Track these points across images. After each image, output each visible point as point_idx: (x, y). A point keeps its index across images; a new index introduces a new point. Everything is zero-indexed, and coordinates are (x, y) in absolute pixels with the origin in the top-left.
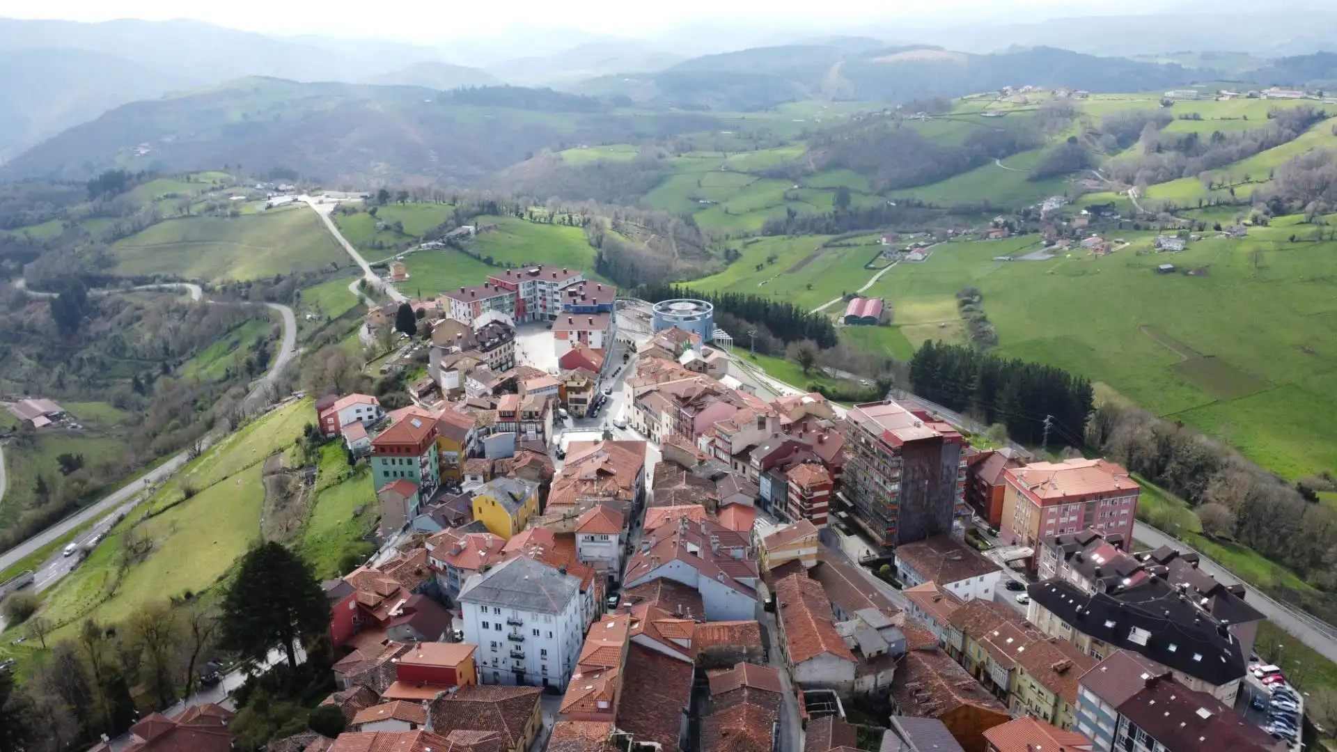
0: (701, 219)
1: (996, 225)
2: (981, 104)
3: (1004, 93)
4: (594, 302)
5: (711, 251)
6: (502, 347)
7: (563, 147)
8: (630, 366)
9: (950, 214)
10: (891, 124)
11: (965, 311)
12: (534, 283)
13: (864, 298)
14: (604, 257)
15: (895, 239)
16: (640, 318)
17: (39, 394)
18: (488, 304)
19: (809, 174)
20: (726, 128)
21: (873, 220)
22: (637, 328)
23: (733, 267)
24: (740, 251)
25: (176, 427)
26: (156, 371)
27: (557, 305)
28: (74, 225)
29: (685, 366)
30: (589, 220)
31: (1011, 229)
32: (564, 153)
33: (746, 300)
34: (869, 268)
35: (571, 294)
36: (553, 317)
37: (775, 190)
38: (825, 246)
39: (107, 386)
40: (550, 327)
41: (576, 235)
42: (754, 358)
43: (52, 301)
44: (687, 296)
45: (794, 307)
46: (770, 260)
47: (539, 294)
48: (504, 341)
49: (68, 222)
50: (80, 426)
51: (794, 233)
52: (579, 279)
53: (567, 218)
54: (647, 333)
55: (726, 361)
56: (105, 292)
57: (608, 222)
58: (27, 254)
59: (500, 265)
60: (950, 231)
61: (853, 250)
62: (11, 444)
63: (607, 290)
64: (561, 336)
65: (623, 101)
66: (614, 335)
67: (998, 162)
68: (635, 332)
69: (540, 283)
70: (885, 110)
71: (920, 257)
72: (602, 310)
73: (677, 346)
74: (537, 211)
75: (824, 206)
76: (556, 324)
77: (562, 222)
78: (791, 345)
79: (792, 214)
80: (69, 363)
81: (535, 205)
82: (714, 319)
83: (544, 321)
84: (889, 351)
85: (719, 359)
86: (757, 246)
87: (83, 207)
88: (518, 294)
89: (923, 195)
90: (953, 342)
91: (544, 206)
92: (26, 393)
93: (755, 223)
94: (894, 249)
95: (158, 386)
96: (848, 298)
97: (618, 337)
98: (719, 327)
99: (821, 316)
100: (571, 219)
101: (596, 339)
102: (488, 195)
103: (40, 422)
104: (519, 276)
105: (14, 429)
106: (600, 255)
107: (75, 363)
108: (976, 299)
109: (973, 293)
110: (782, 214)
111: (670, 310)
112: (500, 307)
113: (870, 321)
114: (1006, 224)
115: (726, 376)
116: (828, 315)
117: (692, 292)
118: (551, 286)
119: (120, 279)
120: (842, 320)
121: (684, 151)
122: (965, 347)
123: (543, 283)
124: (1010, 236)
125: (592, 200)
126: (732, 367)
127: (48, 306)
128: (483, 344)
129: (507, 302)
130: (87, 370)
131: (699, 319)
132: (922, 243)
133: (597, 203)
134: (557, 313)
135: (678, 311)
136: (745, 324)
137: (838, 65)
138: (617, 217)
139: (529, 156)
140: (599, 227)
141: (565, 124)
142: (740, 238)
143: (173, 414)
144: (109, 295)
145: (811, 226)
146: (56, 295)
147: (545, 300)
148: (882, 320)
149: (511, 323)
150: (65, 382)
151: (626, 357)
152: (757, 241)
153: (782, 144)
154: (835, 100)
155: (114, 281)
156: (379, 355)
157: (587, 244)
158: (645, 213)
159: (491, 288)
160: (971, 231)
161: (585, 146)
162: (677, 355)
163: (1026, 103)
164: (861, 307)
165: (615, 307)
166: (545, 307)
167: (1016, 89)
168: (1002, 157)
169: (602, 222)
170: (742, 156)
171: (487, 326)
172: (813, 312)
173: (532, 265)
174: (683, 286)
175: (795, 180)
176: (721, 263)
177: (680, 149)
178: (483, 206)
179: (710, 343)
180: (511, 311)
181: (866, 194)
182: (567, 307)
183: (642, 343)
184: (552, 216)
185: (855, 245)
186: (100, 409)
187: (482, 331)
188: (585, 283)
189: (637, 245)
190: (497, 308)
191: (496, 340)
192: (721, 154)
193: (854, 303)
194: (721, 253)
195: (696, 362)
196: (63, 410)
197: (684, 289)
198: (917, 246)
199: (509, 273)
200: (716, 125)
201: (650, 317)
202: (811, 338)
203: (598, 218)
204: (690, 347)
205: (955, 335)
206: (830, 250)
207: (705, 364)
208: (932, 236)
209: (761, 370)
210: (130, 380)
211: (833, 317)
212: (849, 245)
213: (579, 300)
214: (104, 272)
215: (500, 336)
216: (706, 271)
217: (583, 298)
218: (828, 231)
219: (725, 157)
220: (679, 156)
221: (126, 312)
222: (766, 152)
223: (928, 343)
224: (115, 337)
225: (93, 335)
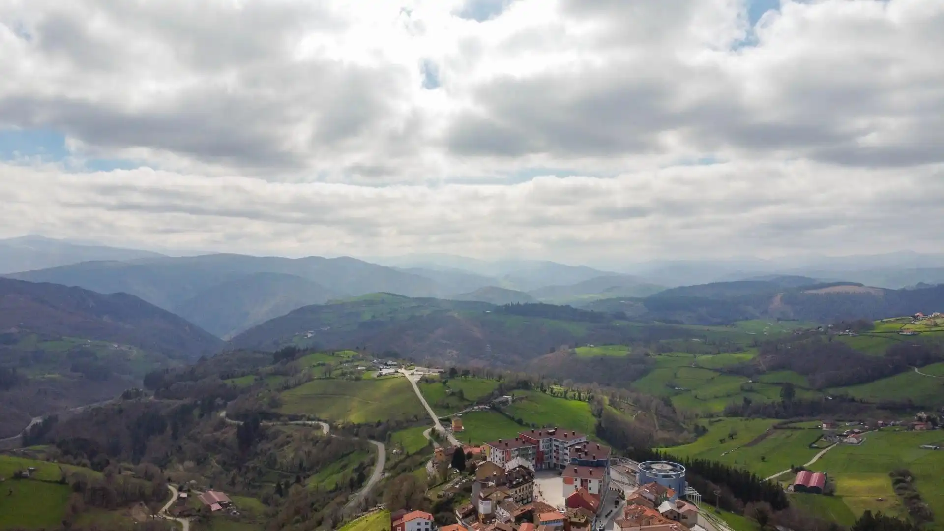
0: (676, 402)
1: (920, 419)
2: (897, 326)
3: (916, 318)
4: (594, 457)
5: (684, 426)
6: (525, 486)
7: (577, 346)
8: (620, 509)
9: (878, 408)
10: (823, 337)
11: (900, 488)
12: (551, 440)
13: (810, 472)
14: (603, 425)
15: (833, 425)
16: (628, 472)
17: (219, 489)
18: (517, 453)
19: (760, 372)
20: (697, 337)
21: (814, 410)
22: (626, 481)
23: (701, 440)
24: (707, 427)
25: (297, 521)
26: (292, 480)
27: (567, 457)
28: (261, 379)
29: (662, 514)
30: (593, 397)
31: (934, 423)
32: (577, 350)
33: (712, 466)
34: (813, 447)
35: (577, 450)
36: (563, 467)
37: (735, 383)
38: (775, 428)
39: (260, 487)
40: (560, 474)
41: (581, 407)
42: (719, 513)
43: (239, 426)
44: (665, 459)
45: (751, 474)
46: (731, 436)
47: (554, 448)
48: (526, 481)
49: (257, 377)
50: (238, 514)
51: (749, 416)
52: (583, 439)
53: (577, 394)
54: (633, 485)
55: (696, 513)
56: (271, 424)
57: (606, 399)
58: (230, 395)
59: (527, 425)
60: (880, 422)
61: (798, 433)
62: (195, 520)
63: (605, 450)
64: (567, 481)
65: (621, 316)
66: (608, 485)
67: (916, 370)
68: (624, 483)
69: (555, 440)
70: (819, 328)
71: (855, 441)
72: (599, 465)
73: (657, 498)
74: (557, 388)
75: (774, 396)
76: (565, 471)
77: (573, 398)
78: (749, 504)
79: (747, 402)
80: (240, 469)
81: (555, 384)
82: (686, 478)
83: (556, 469)
84: (833, 517)
85: (690, 511)
86: (720, 424)
87: (269, 368)
88: (539, 447)
89: (854, 392)
90: (891, 514)
91: (561, 385)
92: (211, 487)
93: (719, 407)
94: (833, 433)
95: (292, 490)
96: (796, 471)
97: (611, 486)
98: (690, 485)
99: (775, 483)
100: (579, 394)
101: (594, 486)
102: (522, 375)
103: (215, 507)
104: (540, 434)
105: (199, 511)
106: (600, 424)
107: (244, 470)
108: (909, 479)
109: (905, 474)
110: (740, 402)
111: (653, 468)
112: (524, 456)
113: (815, 490)
114: (929, 419)
115: (696, 525)
116: (780, 482)
117: (669, 456)
118: (563, 443)
119: (281, 416)
120: (792, 488)
121: (664, 352)
122: (903, 519)
123: (557, 440)
124: (933, 429)
125: (595, 383)
126: (700, 519)
127: (236, 430)
128: (511, 482)
129: (530, 452)
130: (250, 475)
131: (674, 477)
132: (857, 430)
133: (600, 384)
134: (566, 463)
135: (657, 469)
136: (712, 485)
137: (780, 295)
138: (613, 396)
139: (552, 350)
140: (600, 403)
141: (578, 329)
142: (706, 417)
143: (297, 512)
144: (273, 425)
145: (763, 412)
146: (242, 423)
147: (558, 453)
148: (826, 490)
149: (532, 468)
150: (236, 482)
151: (617, 503)
152: (720, 420)
153: (739, 350)
154: (779, 319)
155: (278, 417)
156: (437, 484)
157: (590, 414)
158: (634, 395)
159: (520, 442)
160: (898, 423)
161: (592, 345)
162: (657, 505)
163: (936, 325)
164: (808, 478)
165: (609, 463)
166: (558, 459)
167: (925, 315)
168: (919, 366)
169: (602, 399)
170: (709, 357)
171: (515, 469)
172: (767, 479)
173: (550, 427)
174: (662, 451)
175: (749, 376)
176: (693, 435)
177: (661, 350)
178: (519, 383)
179: (683, 497)
180: (533, 459)
181: (808, 390)
182: (574, 460)
183: (629, 492)
184: (566, 392)
185: (800, 428)
186: (253, 502)
187: (511, 471)
188: (587, 443)
189: (628, 417)
190: (523, 456)
191: (521, 480)
192: (691, 355)
193: (802, 474)
194: (692, 427)
195: (671, 512)
196: (230, 501)
197: (662, 453)
198: (852, 432)
199: (533, 431)
200: (689, 334)
201: (636, 473)
202: (766, 501)
203: (600, 396)
204: (667, 499)
205: (893, 508)
206: (779, 431)
207: (679, 514)
208: (865, 424)
209: (724, 523)
210: (275, 485)
211: (784, 485)
212: (795, 428)
213: (583, 456)
214: (274, 410)
215: (523, 477)
216: (680, 441)
217: (586, 454)
218: (777, 416)
219: (695, 357)
220: (660, 355)
221: (281, 438)
222: (726, 355)
223: (868, 513)
224: (271, 454)
225: (258, 451)
